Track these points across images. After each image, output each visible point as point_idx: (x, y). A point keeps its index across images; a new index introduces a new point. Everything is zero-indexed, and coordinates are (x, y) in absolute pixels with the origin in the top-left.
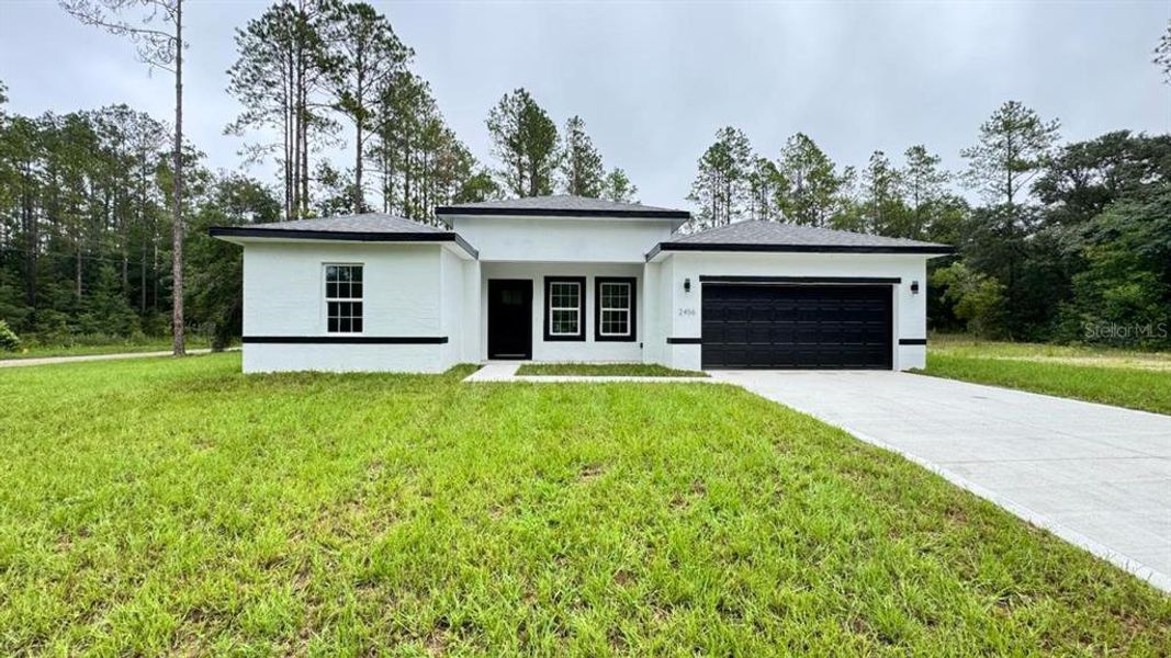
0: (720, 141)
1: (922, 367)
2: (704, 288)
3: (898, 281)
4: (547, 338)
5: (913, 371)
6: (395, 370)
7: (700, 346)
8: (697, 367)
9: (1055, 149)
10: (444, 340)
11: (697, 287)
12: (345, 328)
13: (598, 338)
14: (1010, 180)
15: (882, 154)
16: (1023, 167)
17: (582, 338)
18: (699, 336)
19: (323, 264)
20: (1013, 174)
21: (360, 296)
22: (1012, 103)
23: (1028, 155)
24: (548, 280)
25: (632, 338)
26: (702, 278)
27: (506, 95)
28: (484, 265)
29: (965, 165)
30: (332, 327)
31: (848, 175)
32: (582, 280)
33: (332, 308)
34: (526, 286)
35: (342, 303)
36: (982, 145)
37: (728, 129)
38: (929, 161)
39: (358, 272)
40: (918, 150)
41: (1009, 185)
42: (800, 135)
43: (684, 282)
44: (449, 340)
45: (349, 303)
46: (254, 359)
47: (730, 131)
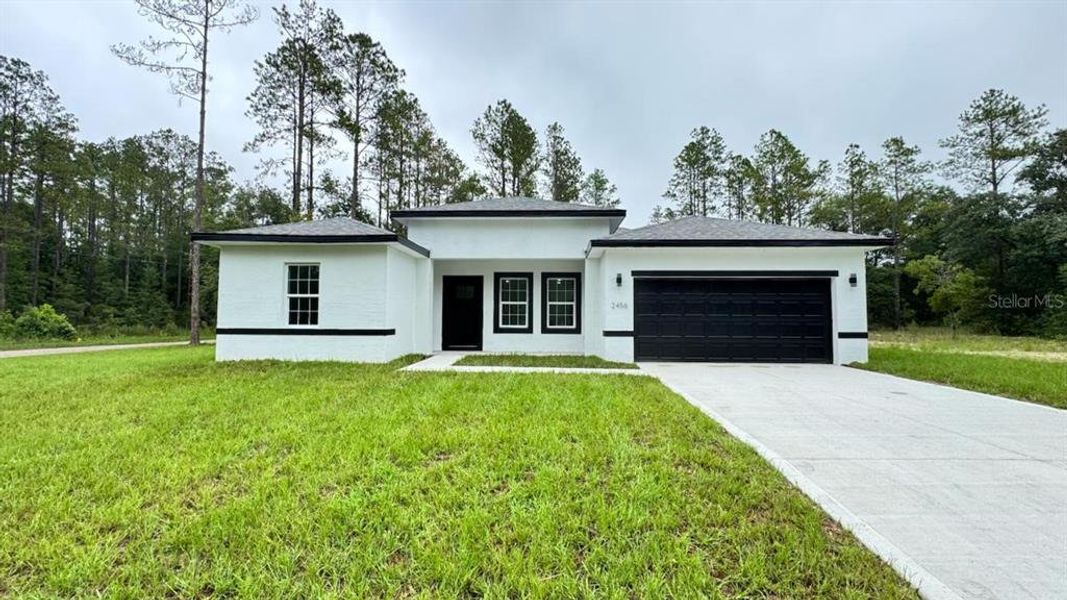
0: (695, 141)
1: (864, 360)
2: (637, 283)
3: (835, 273)
4: (497, 330)
5: (855, 365)
6: (342, 359)
7: (632, 339)
8: (631, 360)
9: (1043, 136)
10: (392, 332)
11: (629, 282)
12: (304, 321)
13: (545, 330)
14: (994, 169)
15: (857, 146)
16: (1008, 155)
17: (530, 330)
18: (632, 329)
19: (286, 264)
20: (997, 162)
21: (317, 292)
22: (992, 91)
23: (1011, 143)
24: (497, 276)
25: (578, 331)
26: (634, 273)
27: (490, 107)
28: (437, 263)
29: (945, 155)
30: (293, 320)
31: (822, 168)
32: (530, 276)
33: (293, 303)
34: (478, 281)
35: (302, 299)
36: (962, 135)
37: (703, 129)
38: (909, 152)
39: (314, 271)
40: (895, 141)
41: (994, 173)
42: (773, 132)
43: (616, 276)
44: (397, 332)
45: (307, 299)
46: (226, 349)
47: (705, 131)
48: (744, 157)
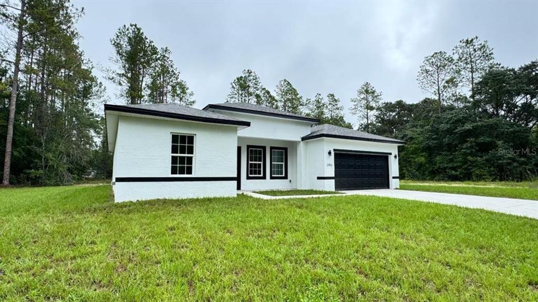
0: (243, 76)
1: (398, 187)
2: (336, 155)
3: (391, 154)
4: (248, 178)
5: (396, 189)
7: (333, 180)
8: (333, 190)
9: (381, 103)
10: (236, 179)
11: (333, 153)
12: (182, 172)
13: (272, 178)
14: (367, 113)
15: (320, 95)
16: (372, 108)
17: (264, 177)
18: (334, 176)
19: (171, 133)
20: (369, 111)
21: (192, 153)
22: (367, 83)
23: (373, 104)
24: (248, 147)
25: (286, 177)
26: (335, 150)
27: (125, 26)
29: (352, 105)
30: (174, 171)
32: (264, 148)
33: (174, 160)
35: (180, 157)
36: (359, 98)
37: (248, 71)
38: (336, 101)
39: (191, 139)
40: (332, 95)
41: (367, 115)
42: (285, 81)
43: (328, 151)
45: (184, 157)
47: (250, 72)
48: (267, 89)
